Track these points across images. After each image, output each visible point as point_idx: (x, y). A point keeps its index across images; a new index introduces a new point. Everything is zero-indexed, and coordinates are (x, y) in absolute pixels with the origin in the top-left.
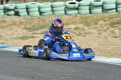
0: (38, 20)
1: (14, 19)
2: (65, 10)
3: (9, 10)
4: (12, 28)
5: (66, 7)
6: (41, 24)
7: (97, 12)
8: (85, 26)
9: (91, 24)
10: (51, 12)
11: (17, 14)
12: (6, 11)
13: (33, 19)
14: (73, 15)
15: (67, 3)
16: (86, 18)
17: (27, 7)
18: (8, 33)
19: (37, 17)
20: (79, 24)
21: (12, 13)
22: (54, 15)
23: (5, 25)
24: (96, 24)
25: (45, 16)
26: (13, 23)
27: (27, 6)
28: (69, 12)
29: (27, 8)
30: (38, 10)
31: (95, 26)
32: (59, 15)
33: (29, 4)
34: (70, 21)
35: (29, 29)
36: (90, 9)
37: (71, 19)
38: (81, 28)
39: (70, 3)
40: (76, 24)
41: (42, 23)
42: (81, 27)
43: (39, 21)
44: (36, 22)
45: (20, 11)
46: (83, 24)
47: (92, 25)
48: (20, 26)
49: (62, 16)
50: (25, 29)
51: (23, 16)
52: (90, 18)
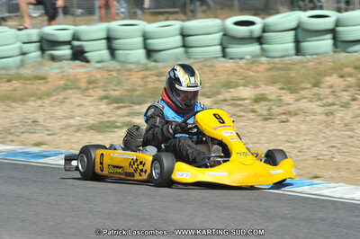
0: (141, 74)
1: (71, 71)
2: (221, 44)
3: (55, 44)
4: (65, 98)
5: (224, 35)
6: (151, 86)
7: (319, 51)
8: (283, 91)
9: (303, 85)
10: (182, 49)
11: (79, 55)
12: (45, 46)
13: (127, 70)
14: (247, 60)
15: (230, 22)
16: (286, 68)
17: (108, 34)
18: (53, 113)
19: (138, 63)
20: (267, 85)
21: (65, 51)
22: (190, 58)
23: (44, 88)
24: (316, 85)
25: (163, 61)
26: (69, 83)
27: (109, 30)
28: (235, 50)
29: (109, 39)
30: (141, 45)
31: (315, 90)
32: (206, 60)
33: (114, 25)
34: (238, 75)
35: (116, 100)
36: (297, 42)
37: (241, 71)
38: (273, 97)
39: (238, 23)
40: (256, 86)
41: (154, 82)
42: (271, 94)
43: (145, 77)
44: (136, 78)
45: (87, 46)
46: (278, 85)
47: (305, 89)
48: (91, 91)
49: (214, 61)
50: (106, 101)
51: (99, 62)
52: (298, 67)
